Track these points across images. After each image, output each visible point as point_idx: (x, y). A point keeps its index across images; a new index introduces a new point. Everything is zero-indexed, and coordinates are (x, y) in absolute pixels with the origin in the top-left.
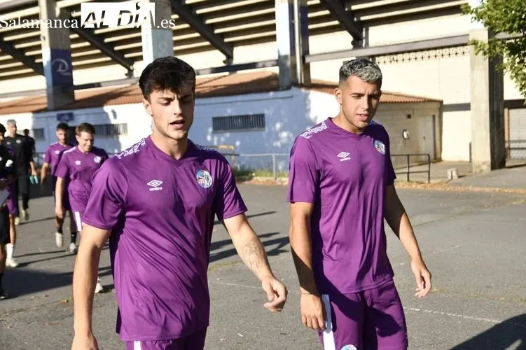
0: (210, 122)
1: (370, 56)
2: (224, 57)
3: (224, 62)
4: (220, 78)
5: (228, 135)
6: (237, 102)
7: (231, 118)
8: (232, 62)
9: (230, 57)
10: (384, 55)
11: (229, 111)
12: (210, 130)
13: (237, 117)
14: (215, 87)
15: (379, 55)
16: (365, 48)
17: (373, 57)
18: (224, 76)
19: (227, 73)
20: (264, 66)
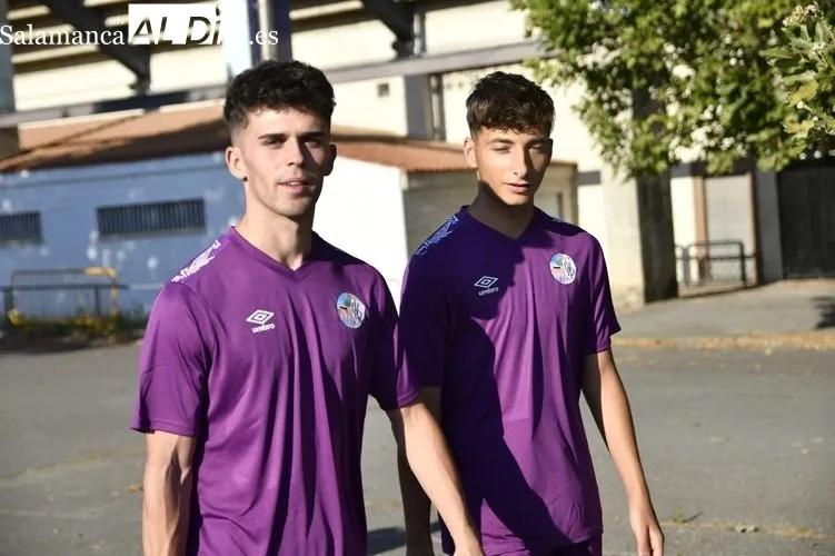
0: (93, 219)
1: (430, 75)
2: (131, 77)
3: (132, 87)
4: (122, 121)
5: (131, 245)
6: (148, 174)
7: (137, 209)
8: (148, 87)
9: (143, 77)
10: (460, 70)
11: (134, 195)
12: (94, 235)
13: (149, 207)
14: (106, 142)
15: (449, 72)
16: (419, 57)
17: (439, 75)
18: (133, 118)
19: (138, 112)
20: (203, 99)
